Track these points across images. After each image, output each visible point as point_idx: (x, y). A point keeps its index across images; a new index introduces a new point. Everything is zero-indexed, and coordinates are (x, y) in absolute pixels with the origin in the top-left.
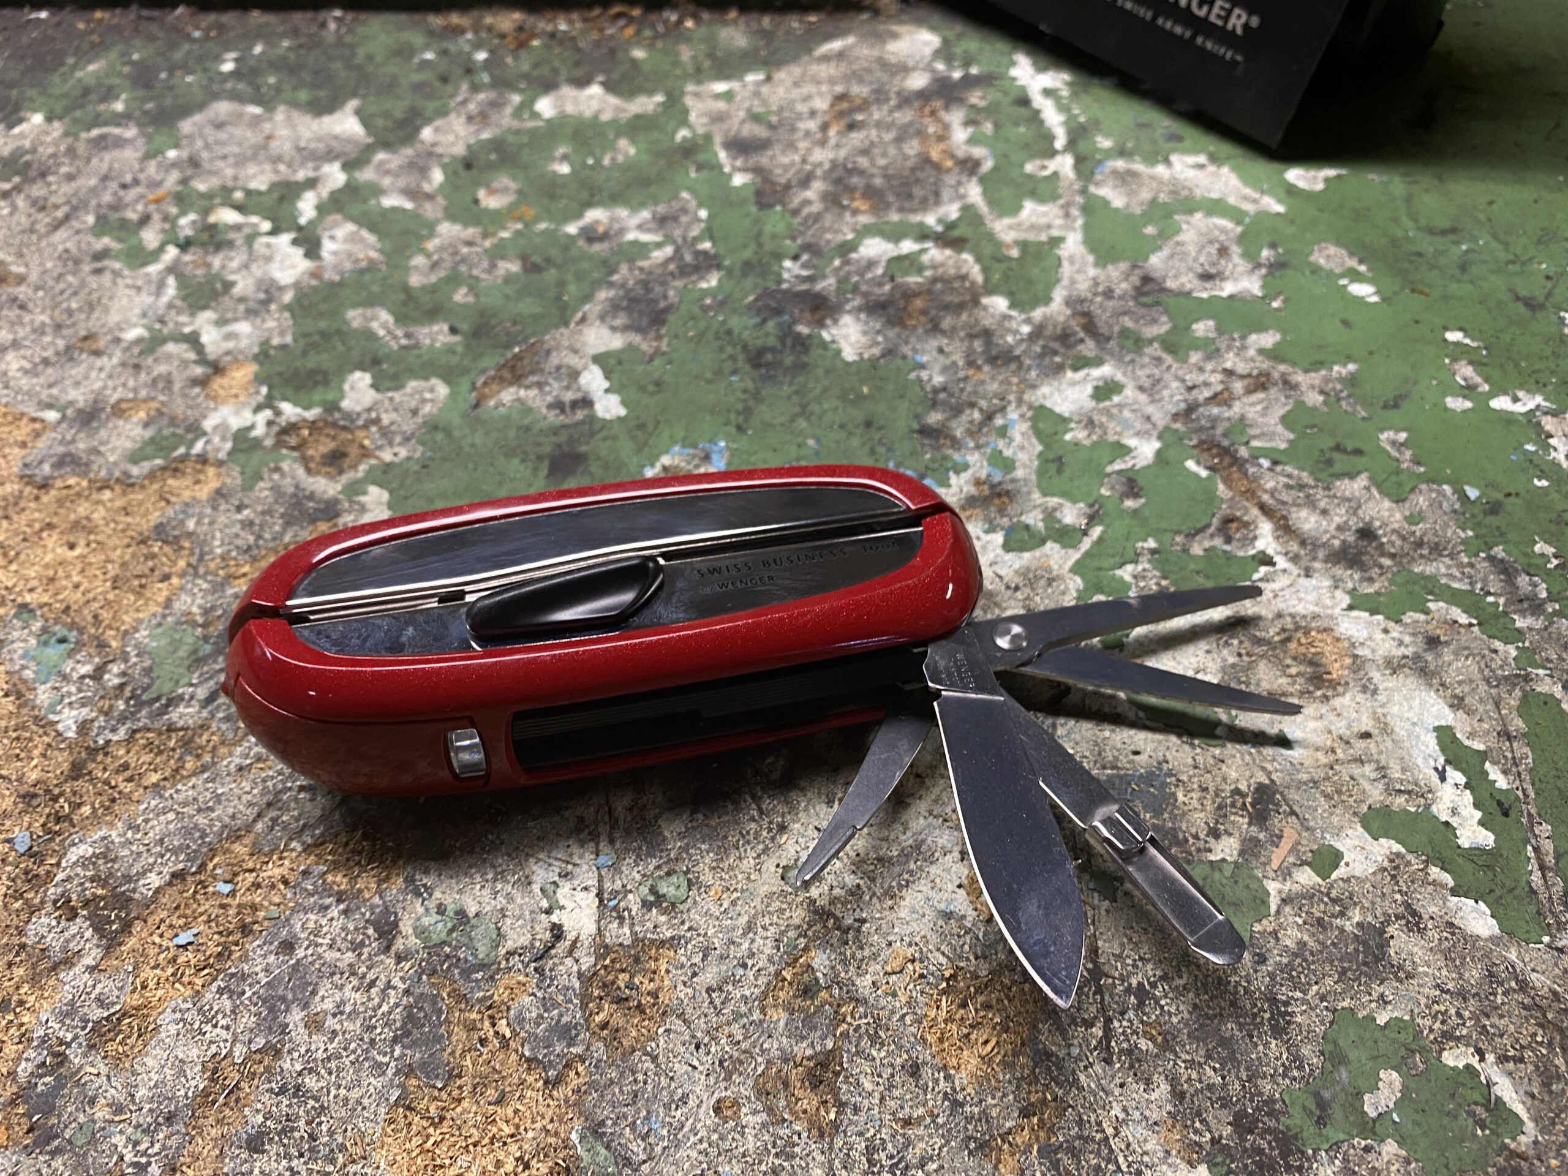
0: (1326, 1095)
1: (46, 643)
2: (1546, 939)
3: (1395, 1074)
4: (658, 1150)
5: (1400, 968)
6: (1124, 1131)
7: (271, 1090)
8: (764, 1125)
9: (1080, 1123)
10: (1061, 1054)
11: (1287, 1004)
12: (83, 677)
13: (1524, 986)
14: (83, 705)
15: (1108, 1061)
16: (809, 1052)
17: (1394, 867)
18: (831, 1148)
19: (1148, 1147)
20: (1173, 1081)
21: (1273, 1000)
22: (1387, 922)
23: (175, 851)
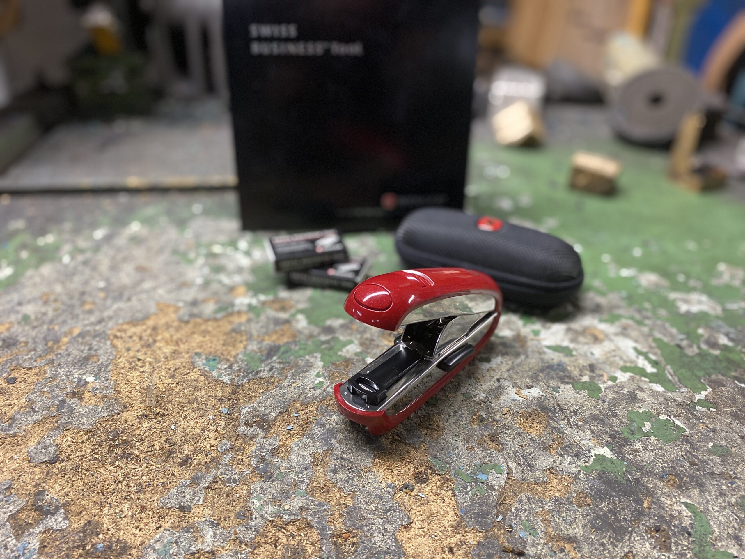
0: (632, 429)
1: (209, 361)
2: (677, 390)
3: (648, 423)
4: (454, 460)
5: (642, 400)
6: (582, 442)
7: (334, 459)
8: (482, 451)
9: (569, 441)
10: (558, 427)
11: (615, 410)
12: (226, 368)
13: (675, 401)
14: (229, 375)
15: (571, 428)
16: (488, 433)
17: (632, 379)
18: (503, 454)
19: (590, 444)
20: (591, 430)
21: (611, 410)
22: (634, 390)
23: (277, 407)
